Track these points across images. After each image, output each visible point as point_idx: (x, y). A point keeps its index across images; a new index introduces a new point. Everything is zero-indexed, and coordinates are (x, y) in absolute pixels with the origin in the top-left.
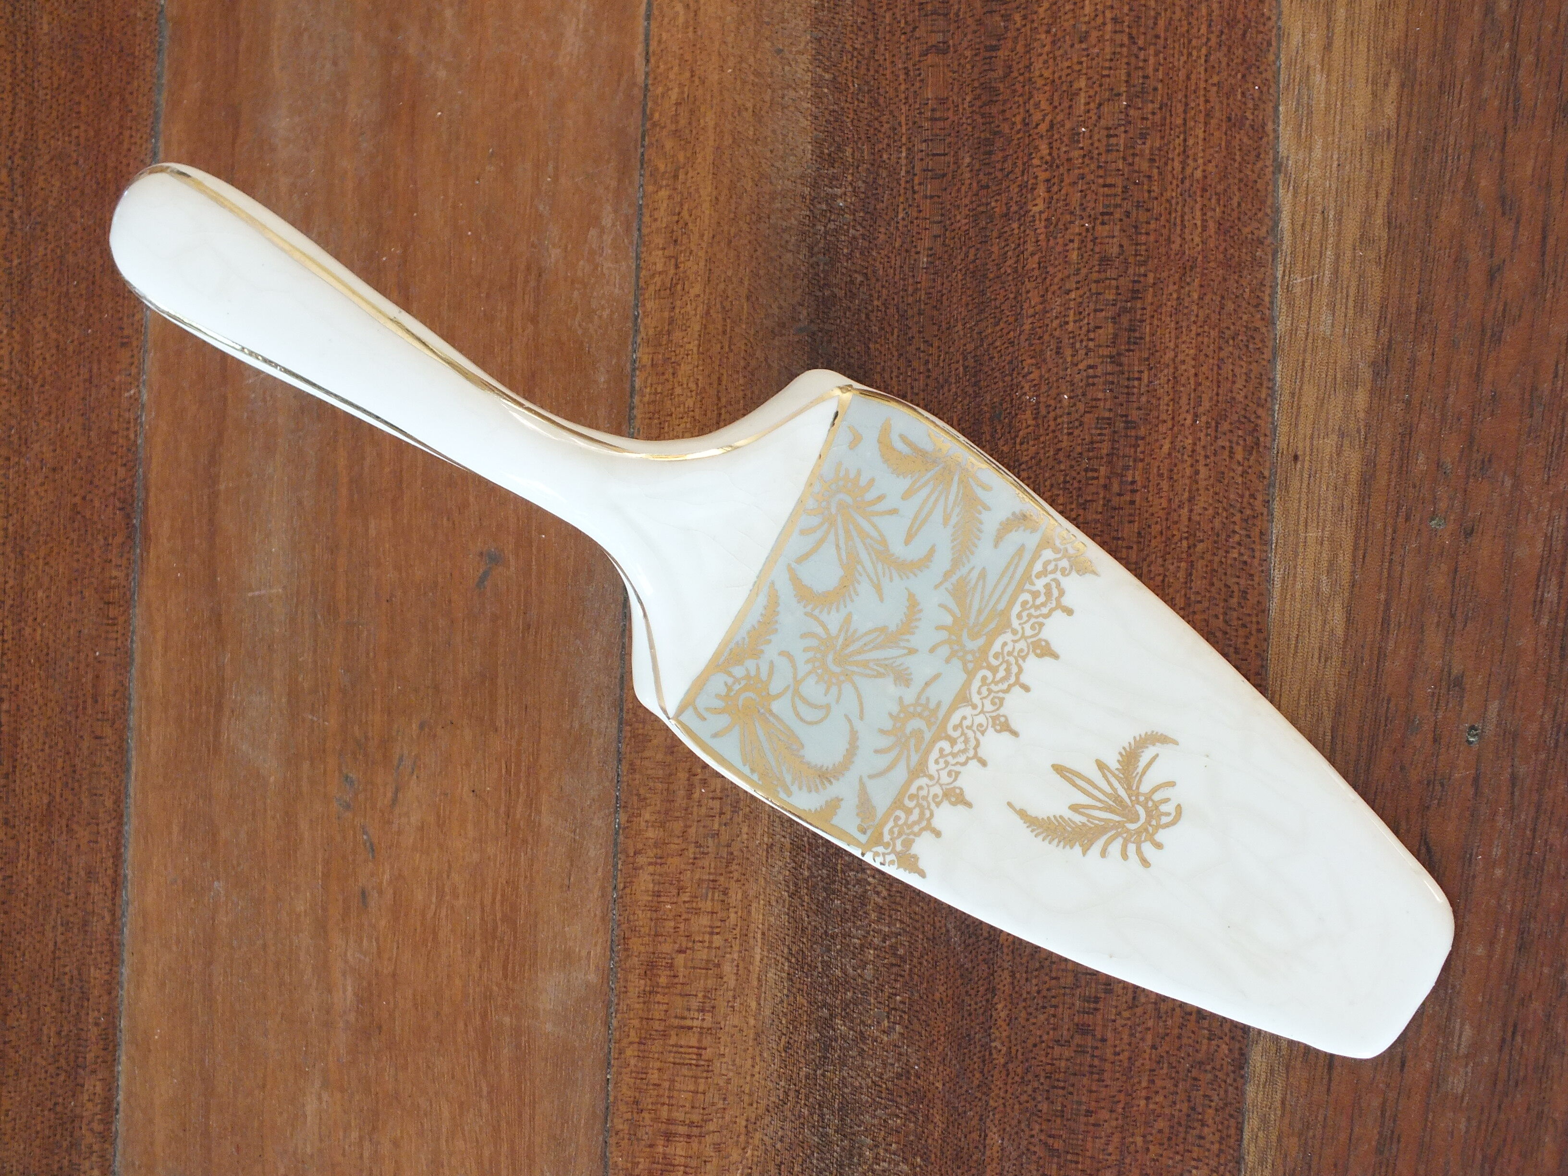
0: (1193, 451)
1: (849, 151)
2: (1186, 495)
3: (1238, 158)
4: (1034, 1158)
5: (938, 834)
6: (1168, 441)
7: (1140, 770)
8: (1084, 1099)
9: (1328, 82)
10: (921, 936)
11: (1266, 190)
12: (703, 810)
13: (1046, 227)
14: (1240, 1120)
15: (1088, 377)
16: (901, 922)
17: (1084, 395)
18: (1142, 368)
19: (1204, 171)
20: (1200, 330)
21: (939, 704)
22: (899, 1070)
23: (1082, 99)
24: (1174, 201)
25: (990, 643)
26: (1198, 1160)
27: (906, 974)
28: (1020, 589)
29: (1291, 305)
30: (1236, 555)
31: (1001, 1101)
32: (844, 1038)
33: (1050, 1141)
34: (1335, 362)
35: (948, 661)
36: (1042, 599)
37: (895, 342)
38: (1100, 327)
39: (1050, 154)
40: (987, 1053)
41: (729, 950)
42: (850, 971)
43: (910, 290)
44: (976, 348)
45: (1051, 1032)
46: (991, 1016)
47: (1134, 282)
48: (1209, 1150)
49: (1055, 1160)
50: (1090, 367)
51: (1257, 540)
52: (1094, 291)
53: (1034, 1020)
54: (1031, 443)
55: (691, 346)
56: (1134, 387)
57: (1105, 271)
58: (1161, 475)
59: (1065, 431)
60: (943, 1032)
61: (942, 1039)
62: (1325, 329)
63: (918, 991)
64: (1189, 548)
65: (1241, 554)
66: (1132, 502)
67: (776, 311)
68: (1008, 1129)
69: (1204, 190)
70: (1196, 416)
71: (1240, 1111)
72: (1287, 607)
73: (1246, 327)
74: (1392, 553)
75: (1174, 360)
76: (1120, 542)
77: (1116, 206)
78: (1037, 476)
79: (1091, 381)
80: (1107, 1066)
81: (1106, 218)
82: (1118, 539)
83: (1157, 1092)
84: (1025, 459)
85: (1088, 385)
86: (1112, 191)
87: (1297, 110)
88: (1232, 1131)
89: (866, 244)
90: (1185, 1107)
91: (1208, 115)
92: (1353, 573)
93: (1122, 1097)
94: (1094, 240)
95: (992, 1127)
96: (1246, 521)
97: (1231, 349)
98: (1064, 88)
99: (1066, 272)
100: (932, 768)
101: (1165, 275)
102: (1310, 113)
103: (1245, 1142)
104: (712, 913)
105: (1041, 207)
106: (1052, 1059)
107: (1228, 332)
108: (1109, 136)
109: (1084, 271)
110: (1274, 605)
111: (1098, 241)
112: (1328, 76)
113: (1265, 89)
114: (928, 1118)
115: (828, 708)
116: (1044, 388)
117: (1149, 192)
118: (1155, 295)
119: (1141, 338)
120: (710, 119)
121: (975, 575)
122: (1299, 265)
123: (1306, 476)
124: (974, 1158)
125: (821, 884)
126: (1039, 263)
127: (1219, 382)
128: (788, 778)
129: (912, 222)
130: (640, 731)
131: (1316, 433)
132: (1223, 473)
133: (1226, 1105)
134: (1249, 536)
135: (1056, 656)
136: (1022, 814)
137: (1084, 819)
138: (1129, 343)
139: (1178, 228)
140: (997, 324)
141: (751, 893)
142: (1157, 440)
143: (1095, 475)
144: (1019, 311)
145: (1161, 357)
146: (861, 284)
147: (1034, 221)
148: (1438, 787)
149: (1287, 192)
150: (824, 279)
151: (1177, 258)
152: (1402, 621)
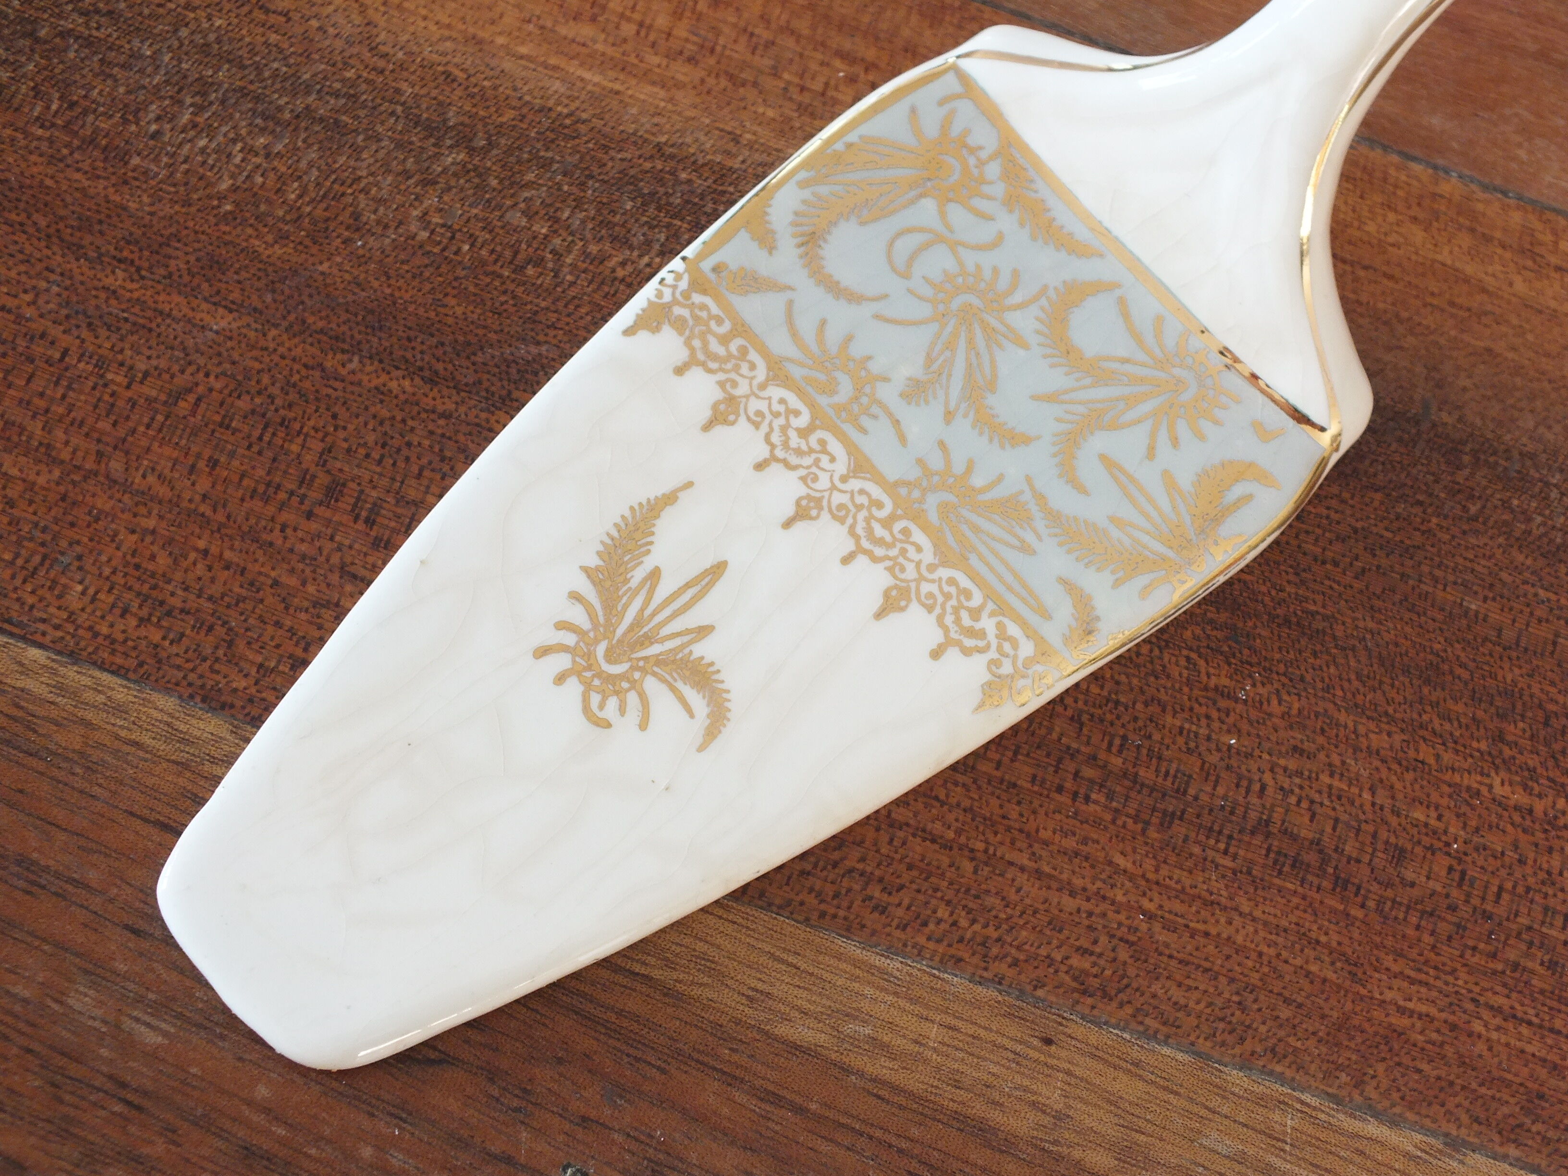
0: (1104, 898)
2: (1047, 869)
3: (1483, 1090)
4: (176, 368)
5: (680, 371)
6: (1129, 866)
7: (680, 685)
8: (236, 463)
10: (543, 304)
11: (1427, 1116)
12: (814, 66)
13: (1469, 789)
14: (131, 675)
15: (1250, 781)
16: (573, 284)
17: (1228, 768)
18: (1239, 861)
19: (1480, 1036)
20: (1265, 959)
21: (864, 431)
22: (364, 219)
24: (1450, 979)
25: (925, 528)
26: (93, 600)
27: (497, 268)
28: (990, 595)
29: (1261, 1101)
30: (939, 914)
31: (272, 346)
32: (437, 156)
33: (192, 398)
34: (1161, 1138)
35: (920, 462)
36: (966, 621)
37: (1375, 530)
38: (1311, 821)
40: (346, 347)
41: (611, 40)
42: (526, 194)
43: (1438, 573)
44: (1334, 638)
45: (345, 445)
46: (397, 368)
47: (1359, 888)
48: (103, 617)
49: (163, 397)
50: (1263, 788)
51: (952, 951)
52: (1364, 826)
53: (370, 427)
54: (1185, 673)
55: (1446, 251)
56: (1217, 841)
57: (1386, 851)
58: (1085, 841)
59: (1187, 726)
60: (397, 294)
61: (388, 291)
62: (1212, 1139)
63: (466, 278)
64: (972, 850)
65: (939, 922)
66: (1060, 789)
67: (1463, 382)
68: (229, 344)
69: (1453, 1027)
70: (1150, 917)
71: (143, 679)
72: (843, 966)
73: (1249, 1027)
74: (871, 1138)
75: (1236, 909)
76: (1010, 754)
77: (1468, 895)
78: (1138, 666)
79: (1244, 783)
80: (271, 510)
81: (1456, 876)
82: (1016, 753)
83: (210, 568)
84: (1166, 657)
85: (1240, 778)
86: (1490, 897)
88: (119, 660)
89: (1517, 534)
90: (176, 602)
92: (860, 1074)
93: (220, 517)
94: (1431, 849)
95: (239, 323)
96: (983, 944)
97: (1226, 995)
99: (1400, 796)
100: (776, 392)
101: (1356, 935)
103: (97, 673)
104: (669, 34)
105: (1498, 790)
106: (306, 435)
107: (1252, 997)
109: (1394, 821)
110: (853, 949)
111: (1429, 855)
114: (283, 237)
115: (905, 275)
116: (1254, 714)
117: (1474, 949)
118: (1332, 910)
119: (1280, 872)
121: (1029, 537)
122: (1311, 1130)
123: (1019, 1048)
124: (205, 286)
125: (662, 190)
126: (1422, 762)
127: (1187, 963)
128: (824, 190)
129: (1528, 605)
130: (948, 18)
131: (1073, 1081)
132: (1060, 931)
133: (159, 662)
134: (961, 940)
135: (880, 615)
136: (670, 499)
137: (634, 583)
138: (1279, 853)
139: (1412, 974)
140: (1359, 678)
141: (679, 95)
142: (1134, 850)
143: (1114, 749)
144: (1368, 713)
145: (1246, 893)
146: (1465, 509)
147: (1482, 774)
148: (516, 1103)
149: (1416, 1146)
150: (1486, 461)
151: (1373, 959)
152: (771, 1124)
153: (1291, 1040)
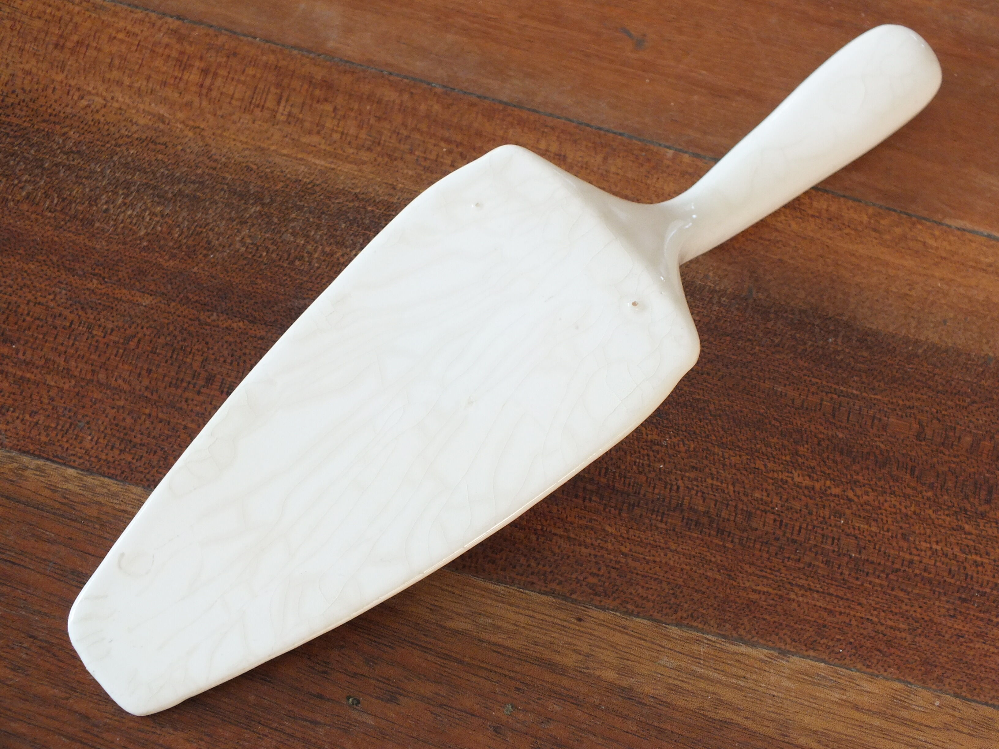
0: (602, 548)
1: (866, 354)
2: (572, 536)
3: (797, 626)
4: (126, 326)
6: (614, 531)
8: (160, 370)
9: (832, 702)
10: (305, 279)
11: (770, 641)
12: (430, 147)
13: (782, 480)
14: (118, 478)
15: (672, 485)
16: (318, 268)
17: (660, 479)
18: (668, 525)
19: (794, 600)
20: (685, 571)
22: (213, 244)
23: (864, 526)
24: (778, 574)
26: (97, 443)
27: (281, 263)
29: (687, 640)
30: (521, 562)
31: (173, 311)
32: (246, 209)
33: (136, 340)
34: (639, 663)
37: (727, 355)
38: (704, 502)
39: (831, 494)
40: (209, 308)
41: (328, 142)
42: (291, 225)
43: (761, 374)
44: (710, 411)
45: (213, 357)
46: (235, 317)
47: (730, 533)
48: (102, 451)
49: (122, 341)
50: (678, 488)
51: (529, 579)
52: (730, 503)
53: (225, 347)
56: (657, 516)
57: (741, 514)
58: (591, 521)
59: (638, 460)
60: (232, 279)
61: (228, 279)
62: (664, 660)
63: (266, 269)
64: (535, 530)
65: (521, 565)
67: (768, 277)
68: (152, 311)
69: (781, 597)
70: (625, 555)
71: (125, 480)
72: (476, 590)
73: (678, 605)
74: (496, 672)
75: (668, 548)
79: (669, 486)
80: (180, 392)
81: (778, 524)
83: (152, 423)
85: (666, 484)
86: (796, 532)
87: (818, 675)
88: (112, 471)
89: (799, 351)
90: (137, 441)
91: (831, 612)
92: (489, 643)
93: (155, 397)
94: (765, 511)
95: (155, 301)
96: (544, 575)
97: (667, 591)
98: (874, 515)
99: (747, 486)
101: (729, 556)
102: (813, 684)
103: (102, 478)
104: (357, 137)
105: (797, 479)
106: (194, 354)
107: (679, 591)
108: (833, 539)
109: (745, 499)
110: (480, 582)
111: (764, 514)
112: (836, 703)
113: (839, 656)
114: (173, 256)
116: (671, 452)
117: (789, 558)
118: (717, 545)
119: (690, 528)
120: (909, 263)
122: (713, 652)
123: (565, 624)
124: (137, 284)
125: (359, 217)
126: (758, 469)
127: (646, 577)
129: (807, 387)
130: (497, 116)
131: (593, 637)
132: (581, 566)
133: (132, 470)
134: (533, 573)
138: (688, 519)
139: (759, 573)
140: (723, 429)
141: (364, 167)
142: (616, 524)
144: (729, 447)
145: (673, 540)
146: (773, 341)
147: (788, 472)
148: (322, 669)
149: (765, 655)
150: (782, 316)
151: (739, 567)
152: (446, 670)
153: (701, 610)
